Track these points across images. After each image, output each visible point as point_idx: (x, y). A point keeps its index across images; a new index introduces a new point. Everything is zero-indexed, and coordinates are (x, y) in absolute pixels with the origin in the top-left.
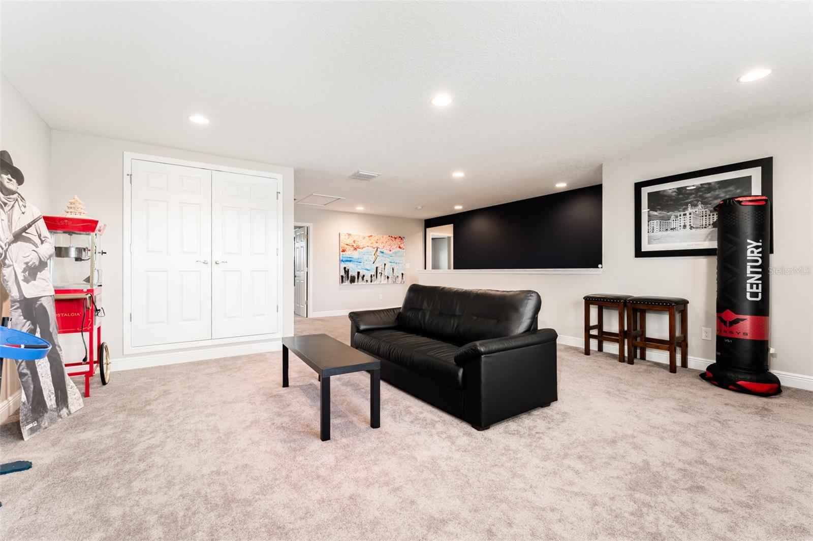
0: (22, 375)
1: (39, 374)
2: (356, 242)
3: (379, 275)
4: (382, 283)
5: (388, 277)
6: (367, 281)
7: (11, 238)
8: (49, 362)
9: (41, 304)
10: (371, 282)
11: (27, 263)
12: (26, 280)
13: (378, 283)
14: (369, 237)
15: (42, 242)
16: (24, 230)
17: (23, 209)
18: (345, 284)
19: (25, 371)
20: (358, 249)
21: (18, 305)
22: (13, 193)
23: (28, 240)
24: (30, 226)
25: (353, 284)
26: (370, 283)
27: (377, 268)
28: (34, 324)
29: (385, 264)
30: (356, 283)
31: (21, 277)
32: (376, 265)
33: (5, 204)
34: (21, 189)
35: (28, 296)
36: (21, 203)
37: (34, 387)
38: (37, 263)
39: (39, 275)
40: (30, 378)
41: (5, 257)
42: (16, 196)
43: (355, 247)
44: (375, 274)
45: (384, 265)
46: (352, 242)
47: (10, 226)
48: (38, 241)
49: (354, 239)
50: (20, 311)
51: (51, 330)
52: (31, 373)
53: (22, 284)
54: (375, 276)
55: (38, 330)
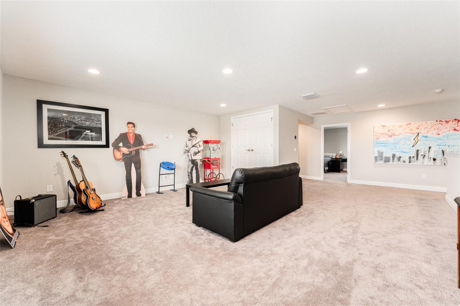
0: (188, 175)
1: (193, 176)
2: (391, 131)
3: (420, 157)
4: (425, 163)
5: (434, 160)
6: (404, 162)
7: (192, 146)
8: (196, 174)
9: (197, 161)
10: (410, 162)
11: (194, 152)
12: (194, 156)
13: (419, 164)
14: (407, 125)
15: (200, 147)
16: (195, 144)
17: (196, 140)
18: (379, 163)
19: (189, 175)
20: (393, 136)
21: (190, 161)
22: (194, 137)
23: (196, 147)
24: (197, 143)
25: (387, 163)
26: (408, 163)
27: (418, 151)
28: (194, 165)
29: (430, 148)
30: (391, 163)
31: (192, 155)
32: (417, 147)
33: (191, 139)
34: (197, 136)
35: (193, 159)
36: (196, 139)
37: (191, 179)
38: (197, 152)
39: (197, 154)
40: (190, 177)
41: (189, 151)
42: (195, 137)
43: (390, 134)
44: (416, 156)
45: (427, 149)
46: (387, 131)
47: (192, 144)
48: (199, 147)
49: (389, 128)
50: (191, 162)
51: (198, 167)
52: (191, 175)
53: (192, 156)
54: (415, 158)
55: (195, 167)
